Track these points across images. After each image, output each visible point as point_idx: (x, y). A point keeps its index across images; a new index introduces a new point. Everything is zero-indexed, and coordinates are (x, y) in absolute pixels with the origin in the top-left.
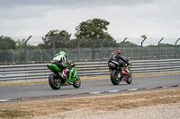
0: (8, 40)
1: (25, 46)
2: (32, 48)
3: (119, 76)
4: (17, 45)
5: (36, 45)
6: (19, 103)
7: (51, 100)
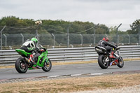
0: (104, 27)
1: (116, 31)
2: (122, 33)
3: (107, 60)
4: (110, 30)
5: (125, 31)
6: (111, 76)
7: (136, 74)
